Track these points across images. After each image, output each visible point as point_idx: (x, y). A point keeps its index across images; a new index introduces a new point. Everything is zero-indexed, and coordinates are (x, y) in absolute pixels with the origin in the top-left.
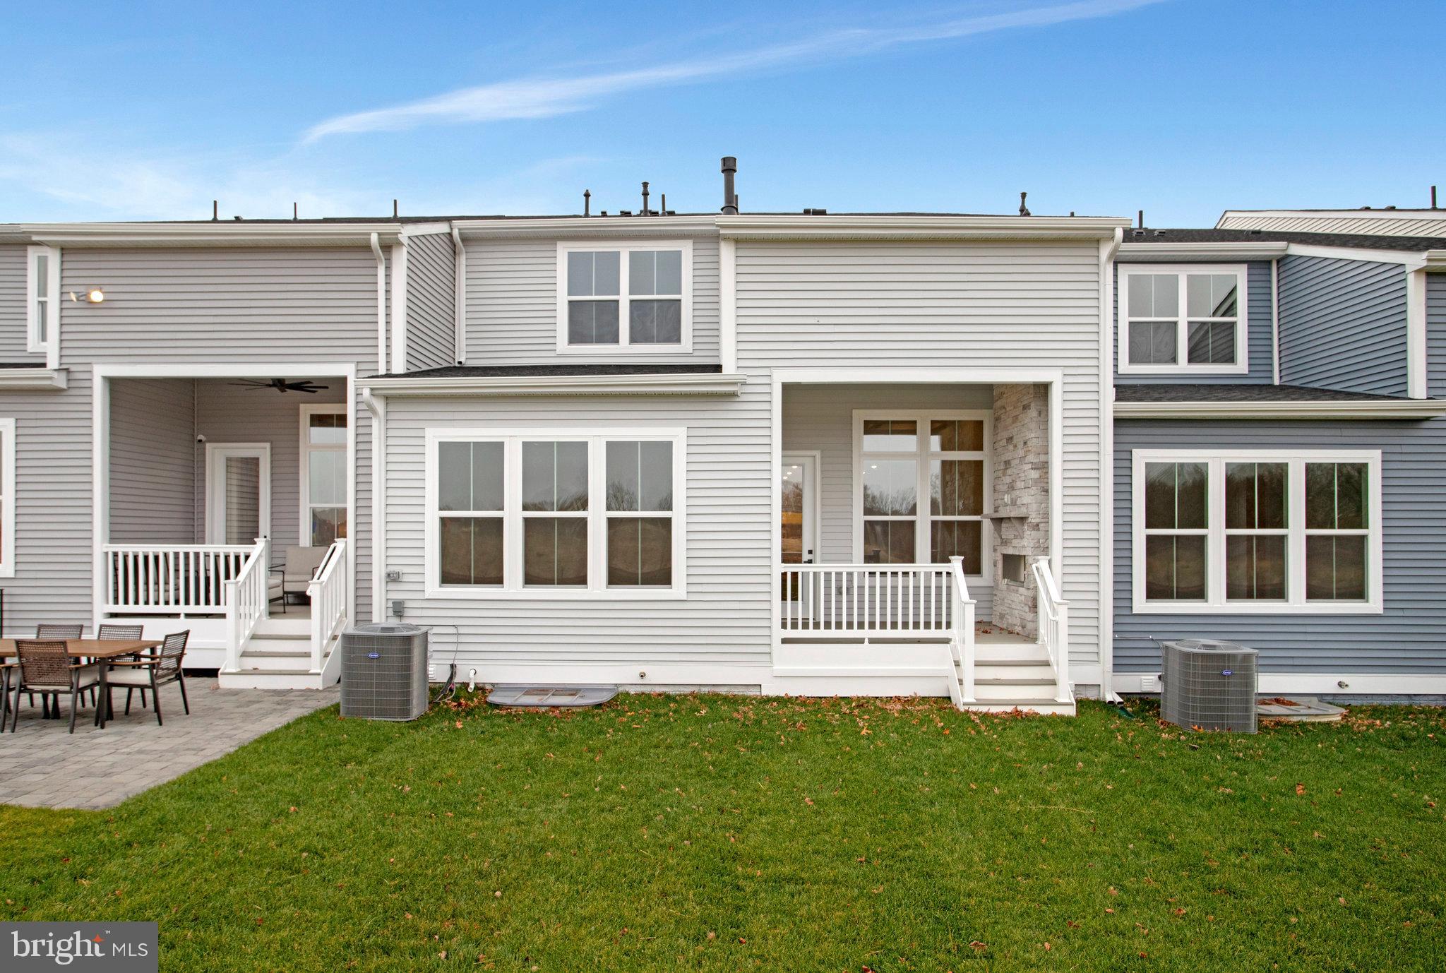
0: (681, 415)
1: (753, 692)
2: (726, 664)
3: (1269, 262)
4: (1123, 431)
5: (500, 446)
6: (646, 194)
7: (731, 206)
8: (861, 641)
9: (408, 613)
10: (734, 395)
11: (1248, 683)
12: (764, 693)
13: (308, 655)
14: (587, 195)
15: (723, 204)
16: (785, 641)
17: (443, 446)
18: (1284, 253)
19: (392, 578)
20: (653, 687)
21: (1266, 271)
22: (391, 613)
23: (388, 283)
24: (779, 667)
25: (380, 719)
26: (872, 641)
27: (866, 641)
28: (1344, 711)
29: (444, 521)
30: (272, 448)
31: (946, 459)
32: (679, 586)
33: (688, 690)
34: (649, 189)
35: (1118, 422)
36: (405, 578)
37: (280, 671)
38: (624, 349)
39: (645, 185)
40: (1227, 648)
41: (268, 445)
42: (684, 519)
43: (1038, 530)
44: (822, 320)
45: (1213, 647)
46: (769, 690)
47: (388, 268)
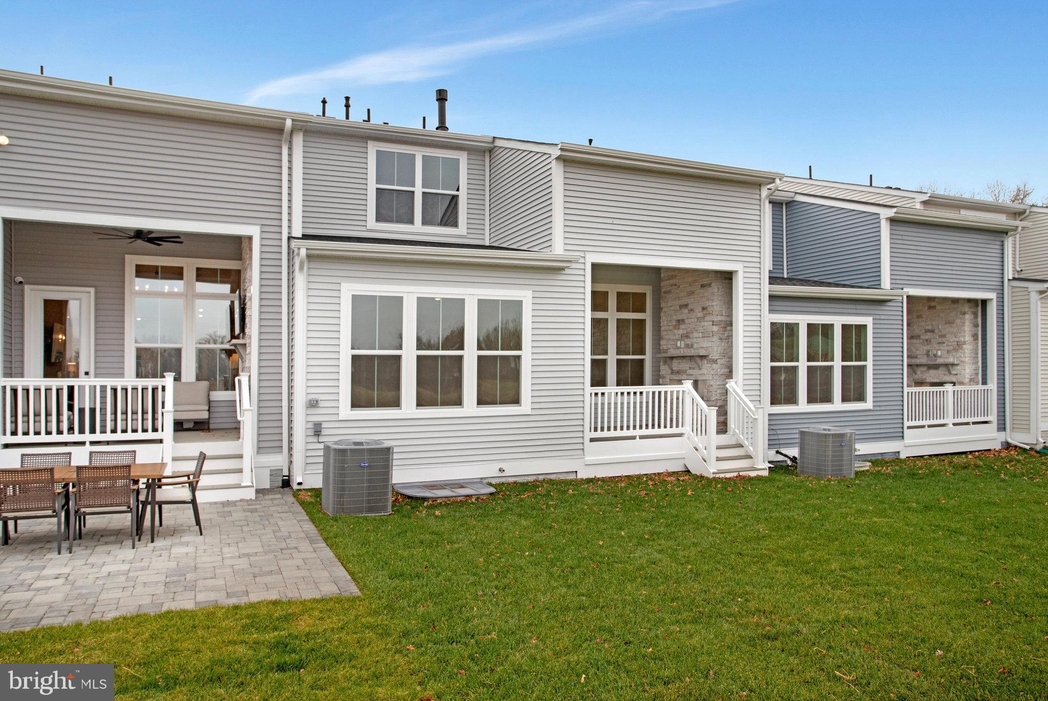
0: (527, 282)
1: (572, 477)
2: (556, 458)
3: (782, 204)
4: (774, 303)
5: (400, 299)
6: (347, 106)
7: (442, 126)
8: (634, 438)
9: (324, 432)
10: (563, 269)
11: (851, 449)
12: (580, 476)
13: (240, 471)
14: (324, 102)
15: (437, 125)
16: (592, 440)
17: (354, 297)
18: (792, 199)
19: (313, 404)
20: (507, 478)
21: (779, 209)
22: (311, 432)
23: (290, 162)
24: (589, 458)
25: (371, 515)
26: (642, 437)
27: (638, 437)
28: (870, 464)
29: (355, 358)
30: (96, 293)
31: (619, 317)
32: (526, 405)
33: (531, 479)
34: (350, 102)
35: (771, 297)
36: (321, 404)
37: (213, 486)
38: (417, 229)
39: (347, 99)
40: (834, 430)
41: (92, 290)
42: (530, 356)
43: (717, 363)
44: (616, 221)
45: (829, 430)
46: (583, 474)
47: (290, 149)
